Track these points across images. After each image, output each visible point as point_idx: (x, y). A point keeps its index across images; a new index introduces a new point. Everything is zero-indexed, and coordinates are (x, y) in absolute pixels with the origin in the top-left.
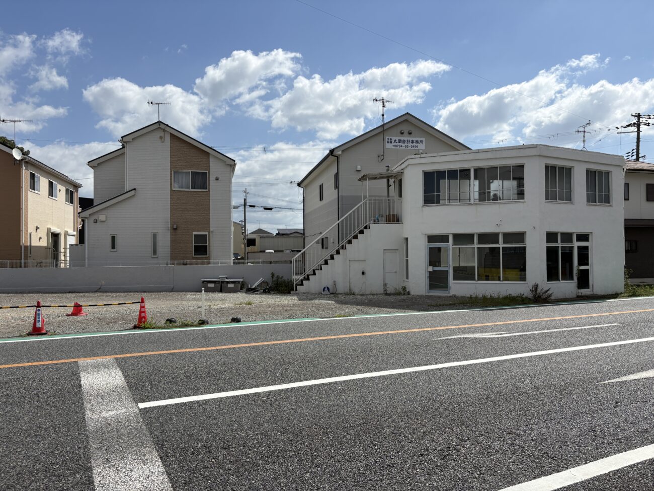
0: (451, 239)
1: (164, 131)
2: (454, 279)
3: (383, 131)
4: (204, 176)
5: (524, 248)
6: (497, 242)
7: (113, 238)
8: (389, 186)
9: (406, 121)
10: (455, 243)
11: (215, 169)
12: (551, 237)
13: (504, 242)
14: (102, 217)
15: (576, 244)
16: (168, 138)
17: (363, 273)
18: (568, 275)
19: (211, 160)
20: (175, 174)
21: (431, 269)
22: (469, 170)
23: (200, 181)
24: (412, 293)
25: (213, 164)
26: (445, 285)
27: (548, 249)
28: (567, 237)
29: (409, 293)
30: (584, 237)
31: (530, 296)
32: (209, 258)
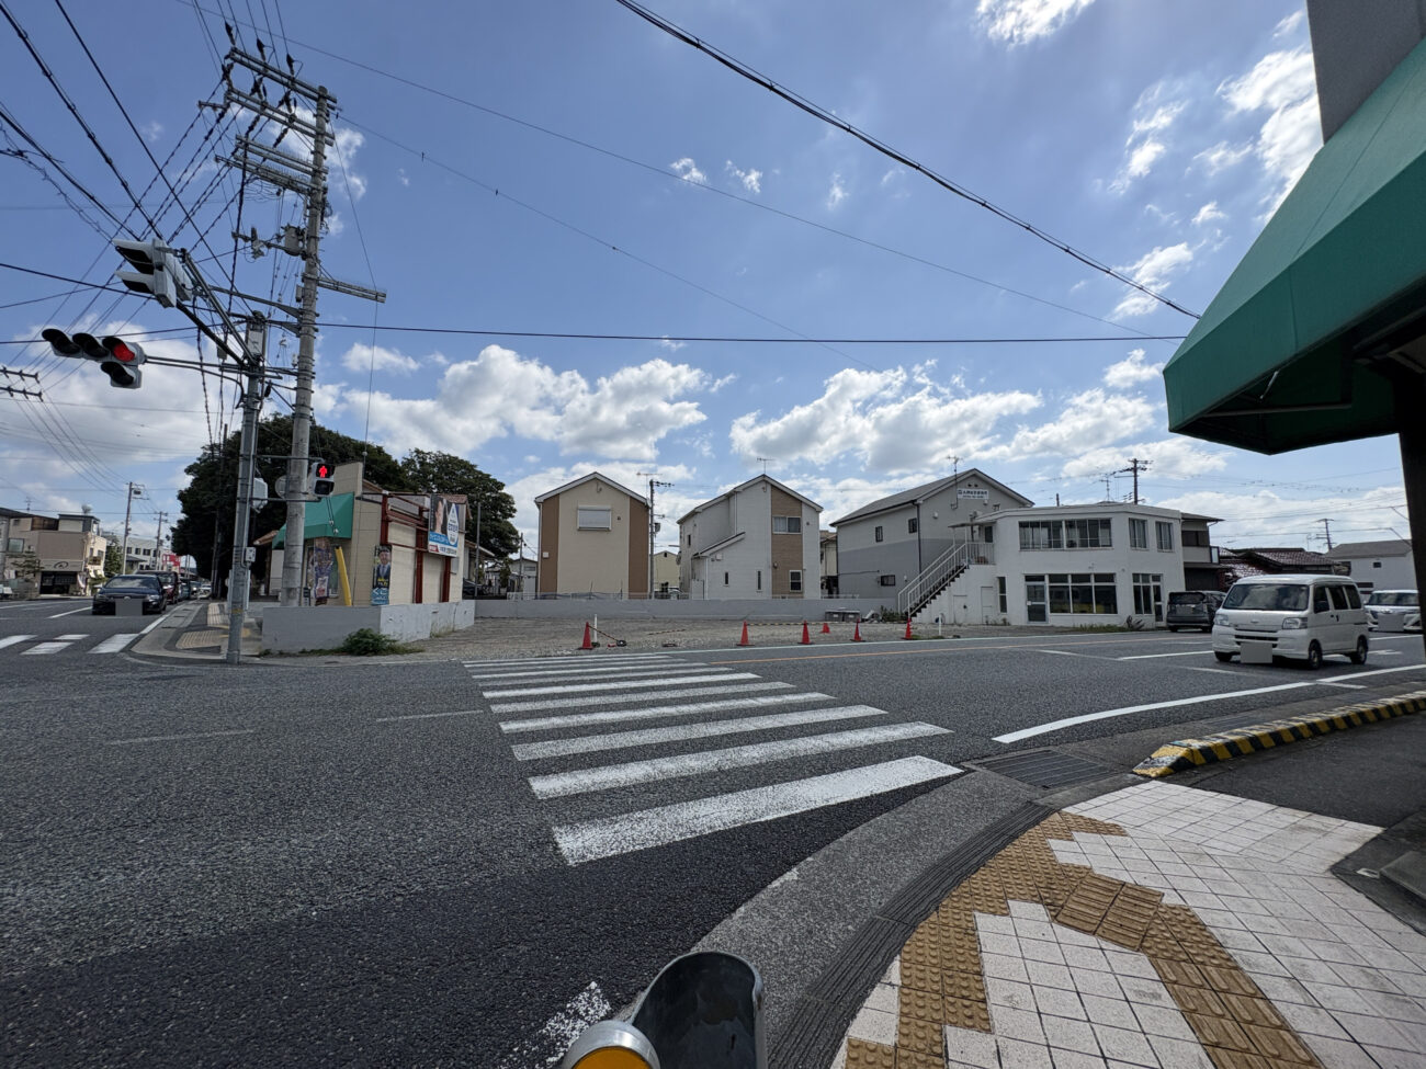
0: (1047, 578)
1: (767, 482)
2: (1052, 612)
3: (956, 484)
4: (799, 520)
5: (1114, 587)
6: (1089, 581)
7: (727, 575)
8: (973, 532)
9: (974, 475)
10: (1051, 581)
11: (806, 515)
12: (1136, 577)
13: (1096, 581)
14: (719, 556)
15: (1152, 584)
16: (769, 488)
17: (965, 607)
18: (1148, 610)
19: (804, 506)
20: (774, 518)
21: (1029, 603)
22: (1061, 522)
23: (795, 524)
24: (1013, 624)
25: (805, 510)
26: (1043, 617)
27: (1135, 587)
28: (1145, 577)
29: (1009, 624)
30: (1157, 578)
31: (1126, 626)
32: (802, 593)
